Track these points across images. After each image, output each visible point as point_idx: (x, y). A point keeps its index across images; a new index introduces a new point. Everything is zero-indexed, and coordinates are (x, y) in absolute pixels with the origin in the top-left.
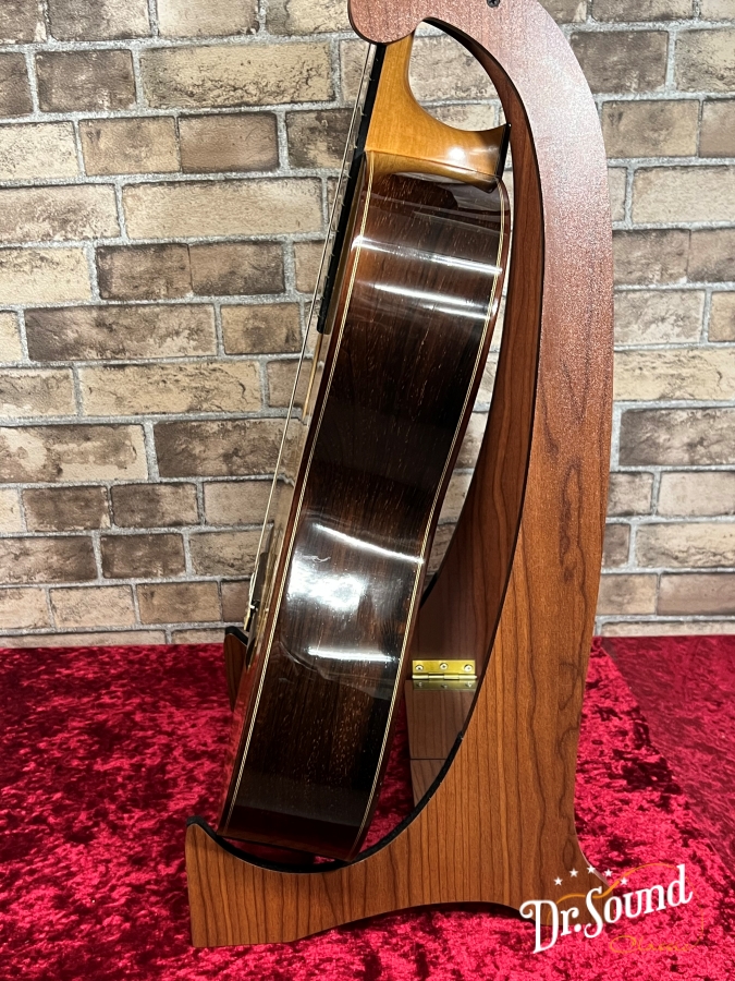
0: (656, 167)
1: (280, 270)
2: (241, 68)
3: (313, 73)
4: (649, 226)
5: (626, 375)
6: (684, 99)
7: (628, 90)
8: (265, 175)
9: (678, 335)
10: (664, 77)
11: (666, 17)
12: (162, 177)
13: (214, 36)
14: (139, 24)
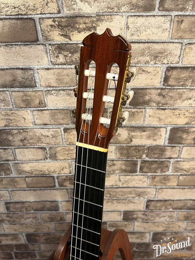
0: (165, 188)
1: (57, 207)
2: (43, 167)
3: (64, 168)
4: (162, 199)
5: (154, 227)
6: (174, 175)
7: (158, 173)
8: (52, 188)
9: (169, 219)
10: (168, 170)
11: (170, 158)
12: (22, 189)
13: (34, 161)
14: (11, 158)
